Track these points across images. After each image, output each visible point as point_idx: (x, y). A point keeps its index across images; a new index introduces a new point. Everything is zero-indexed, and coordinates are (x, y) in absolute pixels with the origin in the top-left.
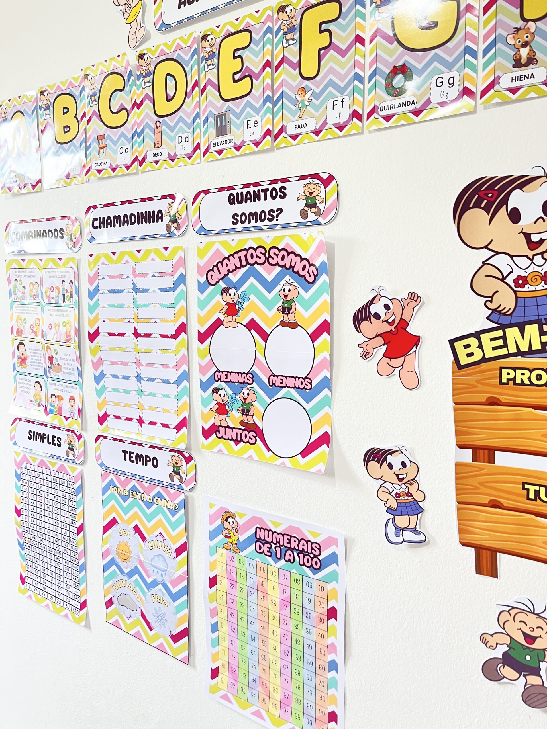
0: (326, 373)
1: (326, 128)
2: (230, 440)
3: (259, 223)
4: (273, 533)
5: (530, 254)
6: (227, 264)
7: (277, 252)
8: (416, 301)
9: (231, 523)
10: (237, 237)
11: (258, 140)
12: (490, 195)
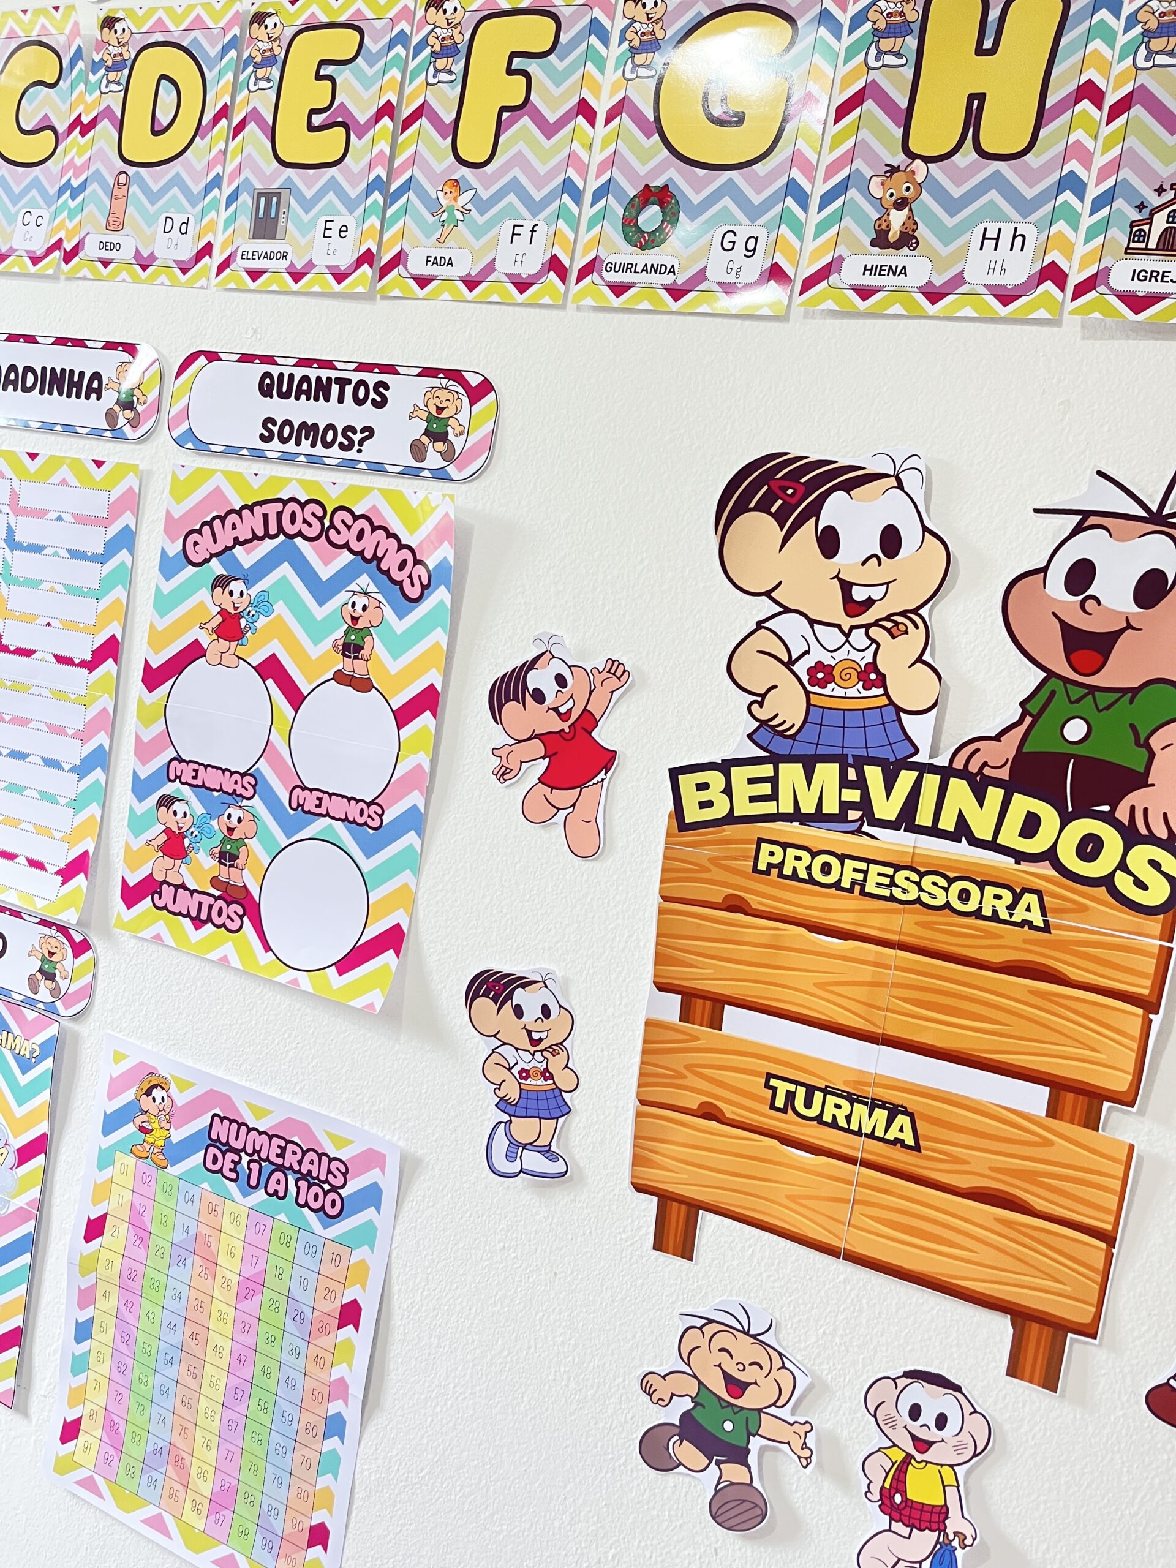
0: (415, 798)
1: (491, 278)
2: (184, 916)
3: (319, 449)
4: (249, 1130)
5: (847, 622)
6: (234, 525)
7: (349, 520)
8: (619, 679)
9: (158, 1100)
10: (267, 470)
11: (343, 268)
12: (790, 492)
